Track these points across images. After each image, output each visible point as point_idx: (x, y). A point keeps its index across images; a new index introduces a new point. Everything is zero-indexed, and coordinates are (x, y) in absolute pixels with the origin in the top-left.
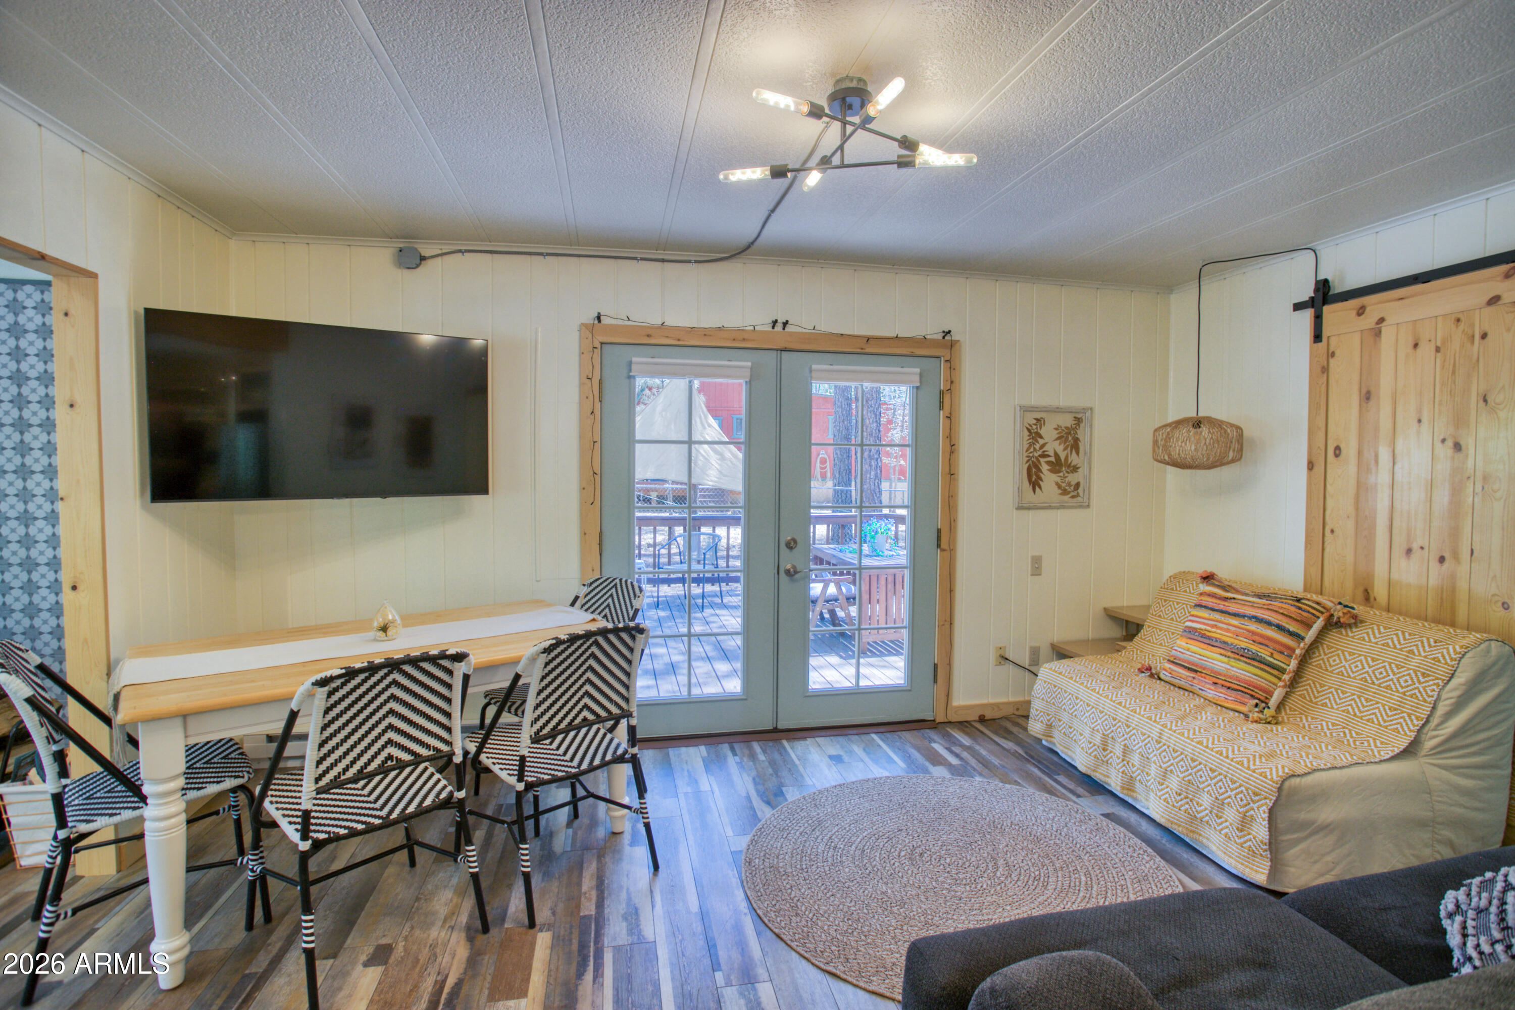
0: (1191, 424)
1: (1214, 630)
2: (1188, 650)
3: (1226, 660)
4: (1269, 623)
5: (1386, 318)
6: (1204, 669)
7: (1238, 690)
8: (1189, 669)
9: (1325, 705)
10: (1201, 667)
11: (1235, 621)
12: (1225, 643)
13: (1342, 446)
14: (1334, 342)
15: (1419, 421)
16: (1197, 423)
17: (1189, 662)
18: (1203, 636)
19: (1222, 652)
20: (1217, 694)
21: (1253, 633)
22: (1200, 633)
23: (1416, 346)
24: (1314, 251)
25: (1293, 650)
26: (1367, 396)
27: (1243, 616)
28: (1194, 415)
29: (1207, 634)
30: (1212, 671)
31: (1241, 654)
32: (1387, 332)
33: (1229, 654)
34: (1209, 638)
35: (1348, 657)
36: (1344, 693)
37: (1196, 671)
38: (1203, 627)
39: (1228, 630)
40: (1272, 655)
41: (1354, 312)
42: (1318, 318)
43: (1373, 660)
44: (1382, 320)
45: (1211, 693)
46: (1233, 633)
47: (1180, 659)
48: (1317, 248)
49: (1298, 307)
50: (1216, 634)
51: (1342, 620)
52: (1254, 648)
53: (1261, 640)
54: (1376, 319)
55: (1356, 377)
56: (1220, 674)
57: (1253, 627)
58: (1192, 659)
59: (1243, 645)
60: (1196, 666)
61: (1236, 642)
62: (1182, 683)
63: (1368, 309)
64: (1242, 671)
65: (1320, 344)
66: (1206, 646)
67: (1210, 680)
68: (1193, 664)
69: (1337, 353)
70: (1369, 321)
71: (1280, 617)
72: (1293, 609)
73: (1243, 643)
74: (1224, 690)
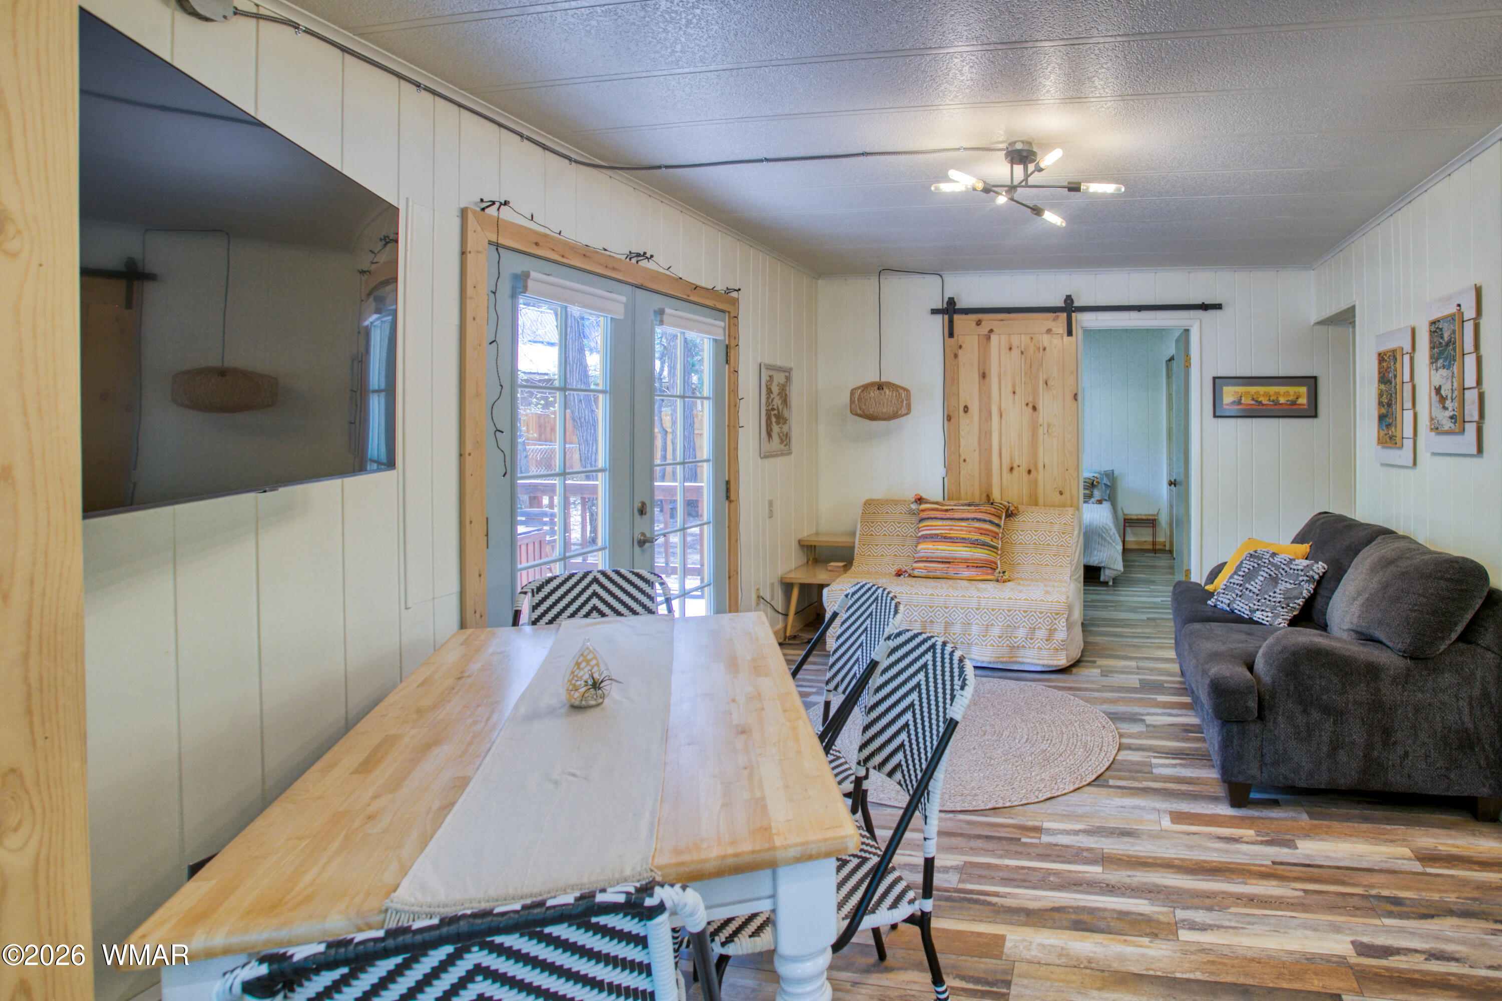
0: (876, 388)
1: (952, 532)
2: (937, 550)
3: (969, 549)
4: (985, 521)
5: (994, 330)
6: (956, 559)
7: (983, 567)
8: (943, 562)
9: (1019, 564)
10: (952, 559)
11: (964, 524)
12: (963, 539)
13: (969, 407)
14: (961, 339)
15: (1014, 393)
16: (880, 386)
17: (941, 558)
18: (945, 538)
19: (964, 545)
20: (972, 573)
21: (979, 529)
22: (942, 536)
23: (1010, 349)
24: (941, 276)
25: (997, 534)
26: (984, 376)
27: (967, 519)
28: (878, 380)
29: (948, 535)
30: (962, 559)
31: (976, 544)
32: (994, 337)
33: (969, 545)
34: (950, 538)
35: (1022, 533)
36: (1027, 554)
37: (949, 563)
38: (943, 532)
39: (962, 530)
40: (992, 541)
41: (974, 323)
42: (951, 322)
43: (1036, 531)
44: (991, 331)
45: (966, 573)
46: (966, 531)
47: (932, 558)
48: (943, 276)
49: (934, 312)
50: (954, 534)
51: (1014, 512)
52: (982, 538)
53: (984, 532)
54: (988, 329)
55: (976, 364)
56: (969, 559)
57: (977, 525)
58: (943, 555)
59: (976, 537)
60: (948, 559)
61: (970, 536)
62: (938, 574)
63: (983, 323)
64: (980, 554)
65: (952, 339)
66: (950, 544)
67: (965, 565)
68: (945, 558)
69: (964, 346)
70: (984, 330)
71: (989, 516)
72: (993, 509)
73: (975, 536)
74: (974, 569)
